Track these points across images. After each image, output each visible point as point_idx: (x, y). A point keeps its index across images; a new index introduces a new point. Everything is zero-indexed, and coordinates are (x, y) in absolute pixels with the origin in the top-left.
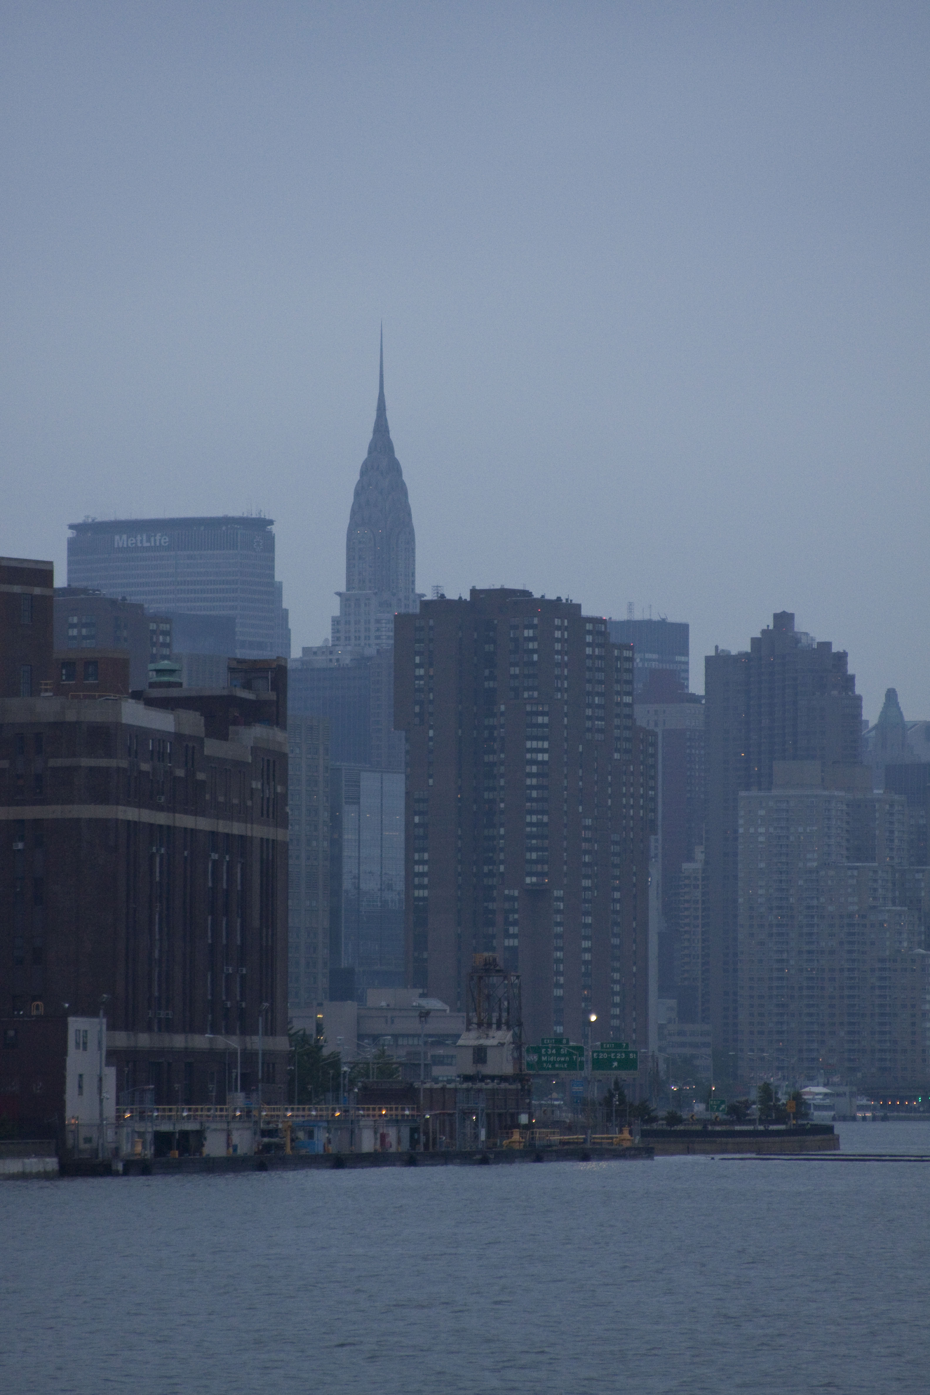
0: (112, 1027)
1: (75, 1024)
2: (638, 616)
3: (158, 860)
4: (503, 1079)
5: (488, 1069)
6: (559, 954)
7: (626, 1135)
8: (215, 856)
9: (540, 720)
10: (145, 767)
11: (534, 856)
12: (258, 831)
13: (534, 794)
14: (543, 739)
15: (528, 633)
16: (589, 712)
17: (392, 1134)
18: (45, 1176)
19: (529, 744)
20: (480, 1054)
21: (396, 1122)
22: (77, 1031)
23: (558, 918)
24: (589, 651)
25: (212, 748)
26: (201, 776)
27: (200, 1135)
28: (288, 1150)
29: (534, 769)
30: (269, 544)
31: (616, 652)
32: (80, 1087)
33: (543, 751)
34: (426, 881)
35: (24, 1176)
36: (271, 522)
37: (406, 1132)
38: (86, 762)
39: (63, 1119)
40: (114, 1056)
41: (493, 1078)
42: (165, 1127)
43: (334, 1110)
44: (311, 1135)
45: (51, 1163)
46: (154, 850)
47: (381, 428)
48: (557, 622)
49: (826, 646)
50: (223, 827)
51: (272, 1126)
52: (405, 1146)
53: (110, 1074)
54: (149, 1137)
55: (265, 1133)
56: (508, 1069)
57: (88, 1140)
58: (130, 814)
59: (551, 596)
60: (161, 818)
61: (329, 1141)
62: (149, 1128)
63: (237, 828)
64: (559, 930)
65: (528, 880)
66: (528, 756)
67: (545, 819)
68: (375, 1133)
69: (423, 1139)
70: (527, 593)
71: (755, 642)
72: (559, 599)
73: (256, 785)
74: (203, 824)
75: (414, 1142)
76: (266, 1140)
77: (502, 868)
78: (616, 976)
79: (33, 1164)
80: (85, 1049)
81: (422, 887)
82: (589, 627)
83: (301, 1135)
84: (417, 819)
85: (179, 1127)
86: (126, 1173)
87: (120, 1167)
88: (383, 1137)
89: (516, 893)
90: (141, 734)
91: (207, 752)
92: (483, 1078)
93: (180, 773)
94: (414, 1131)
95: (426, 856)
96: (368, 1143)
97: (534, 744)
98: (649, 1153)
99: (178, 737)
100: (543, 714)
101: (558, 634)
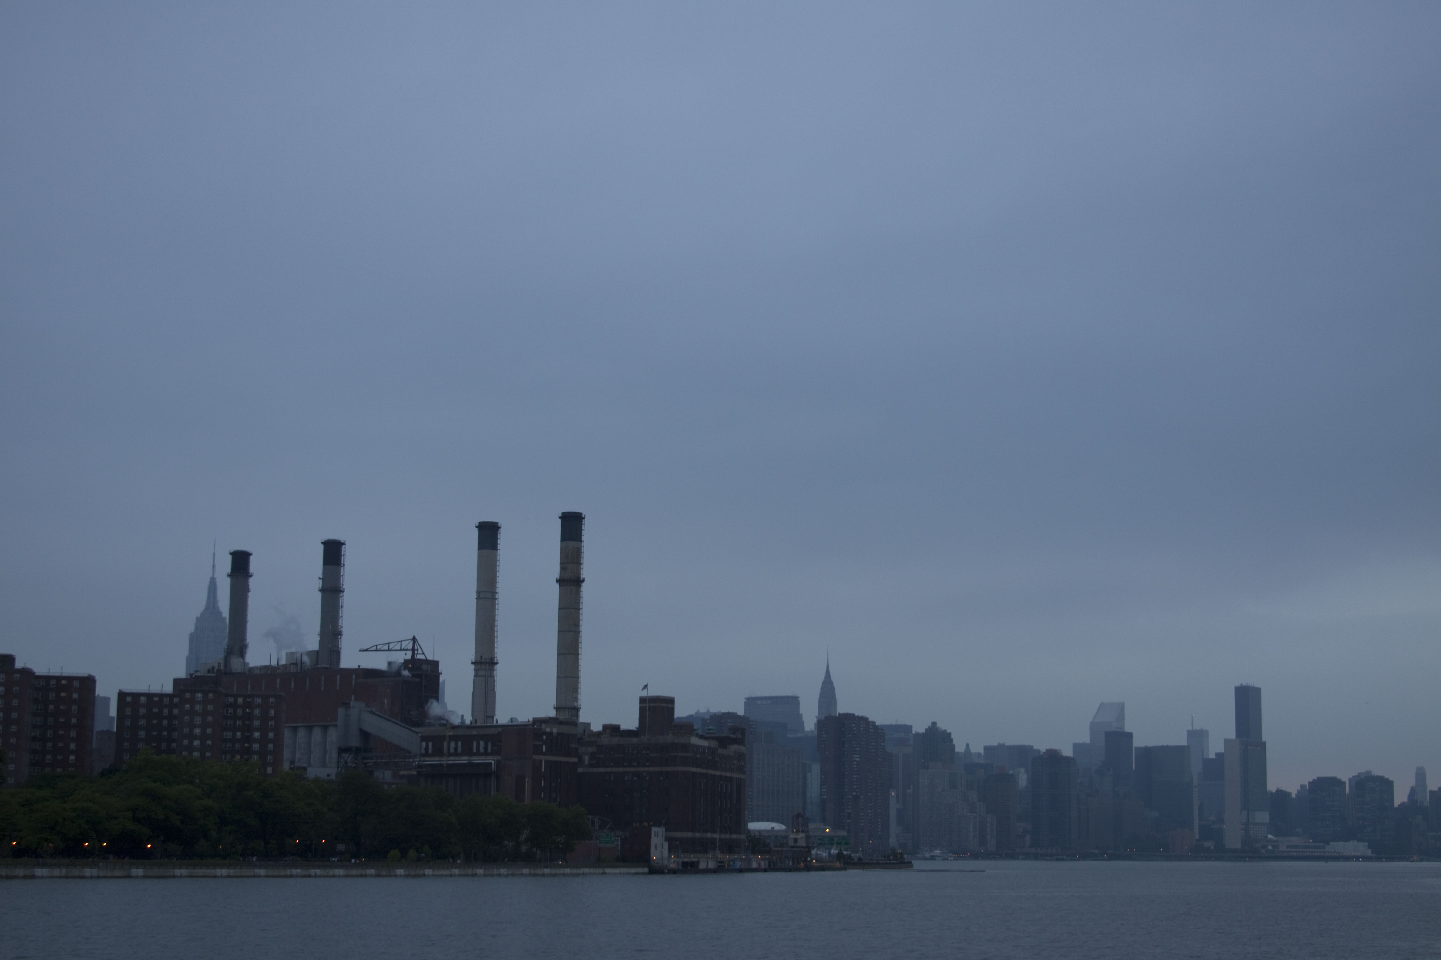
0: (666, 830)
1: (654, 829)
2: (899, 723)
3: (703, 783)
4: (803, 847)
5: (798, 844)
6: (862, 814)
7: (838, 864)
8: (721, 782)
9: (857, 749)
10: (698, 756)
11: (855, 787)
12: (735, 775)
13: (855, 770)
14: (858, 754)
15: (854, 725)
16: (871, 747)
17: (762, 863)
18: (644, 874)
19: (854, 756)
20: (796, 840)
21: (762, 859)
22: (655, 832)
23: (862, 804)
24: (871, 730)
25: (721, 751)
26: (717, 759)
27: (698, 862)
28: (726, 867)
29: (855, 763)
30: (798, 704)
31: (880, 731)
32: (656, 848)
33: (858, 758)
34: (826, 793)
35: (637, 874)
36: (799, 697)
37: (767, 862)
38: (680, 754)
39: (650, 857)
40: (667, 839)
41: (800, 847)
42: (686, 860)
43: (743, 856)
44: (734, 863)
45: (646, 870)
46: (701, 780)
47: (828, 672)
48: (862, 722)
49: (945, 731)
50: (724, 774)
51: (722, 860)
52: (767, 866)
53: (666, 845)
54: (680, 863)
55: (719, 862)
56: (804, 844)
57: (657, 863)
58: (694, 769)
59: (860, 715)
60: (704, 771)
61: (741, 865)
62: (680, 860)
63: (728, 774)
64: (862, 807)
65: (854, 793)
66: (854, 759)
67: (858, 777)
68: (757, 862)
69: (772, 864)
70: (853, 715)
71: (926, 730)
72: (863, 716)
73: (735, 762)
74: (718, 773)
75: (770, 865)
76: (720, 864)
77: (846, 790)
78: (880, 820)
79: (640, 870)
80: (657, 836)
81: (824, 795)
82: (871, 724)
83: (731, 863)
84: (823, 777)
85: (690, 860)
86: (668, 873)
87: (667, 871)
88: (759, 864)
89: (850, 797)
90: (698, 747)
91: (719, 752)
92: (797, 847)
93: (710, 758)
94: (769, 862)
95: (826, 787)
96: (754, 865)
97: (855, 756)
98: (845, 869)
99: (709, 748)
100: (858, 748)
101: (862, 726)
